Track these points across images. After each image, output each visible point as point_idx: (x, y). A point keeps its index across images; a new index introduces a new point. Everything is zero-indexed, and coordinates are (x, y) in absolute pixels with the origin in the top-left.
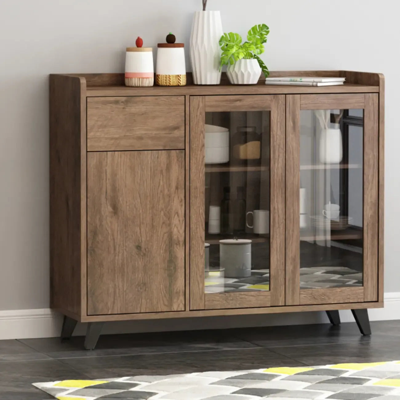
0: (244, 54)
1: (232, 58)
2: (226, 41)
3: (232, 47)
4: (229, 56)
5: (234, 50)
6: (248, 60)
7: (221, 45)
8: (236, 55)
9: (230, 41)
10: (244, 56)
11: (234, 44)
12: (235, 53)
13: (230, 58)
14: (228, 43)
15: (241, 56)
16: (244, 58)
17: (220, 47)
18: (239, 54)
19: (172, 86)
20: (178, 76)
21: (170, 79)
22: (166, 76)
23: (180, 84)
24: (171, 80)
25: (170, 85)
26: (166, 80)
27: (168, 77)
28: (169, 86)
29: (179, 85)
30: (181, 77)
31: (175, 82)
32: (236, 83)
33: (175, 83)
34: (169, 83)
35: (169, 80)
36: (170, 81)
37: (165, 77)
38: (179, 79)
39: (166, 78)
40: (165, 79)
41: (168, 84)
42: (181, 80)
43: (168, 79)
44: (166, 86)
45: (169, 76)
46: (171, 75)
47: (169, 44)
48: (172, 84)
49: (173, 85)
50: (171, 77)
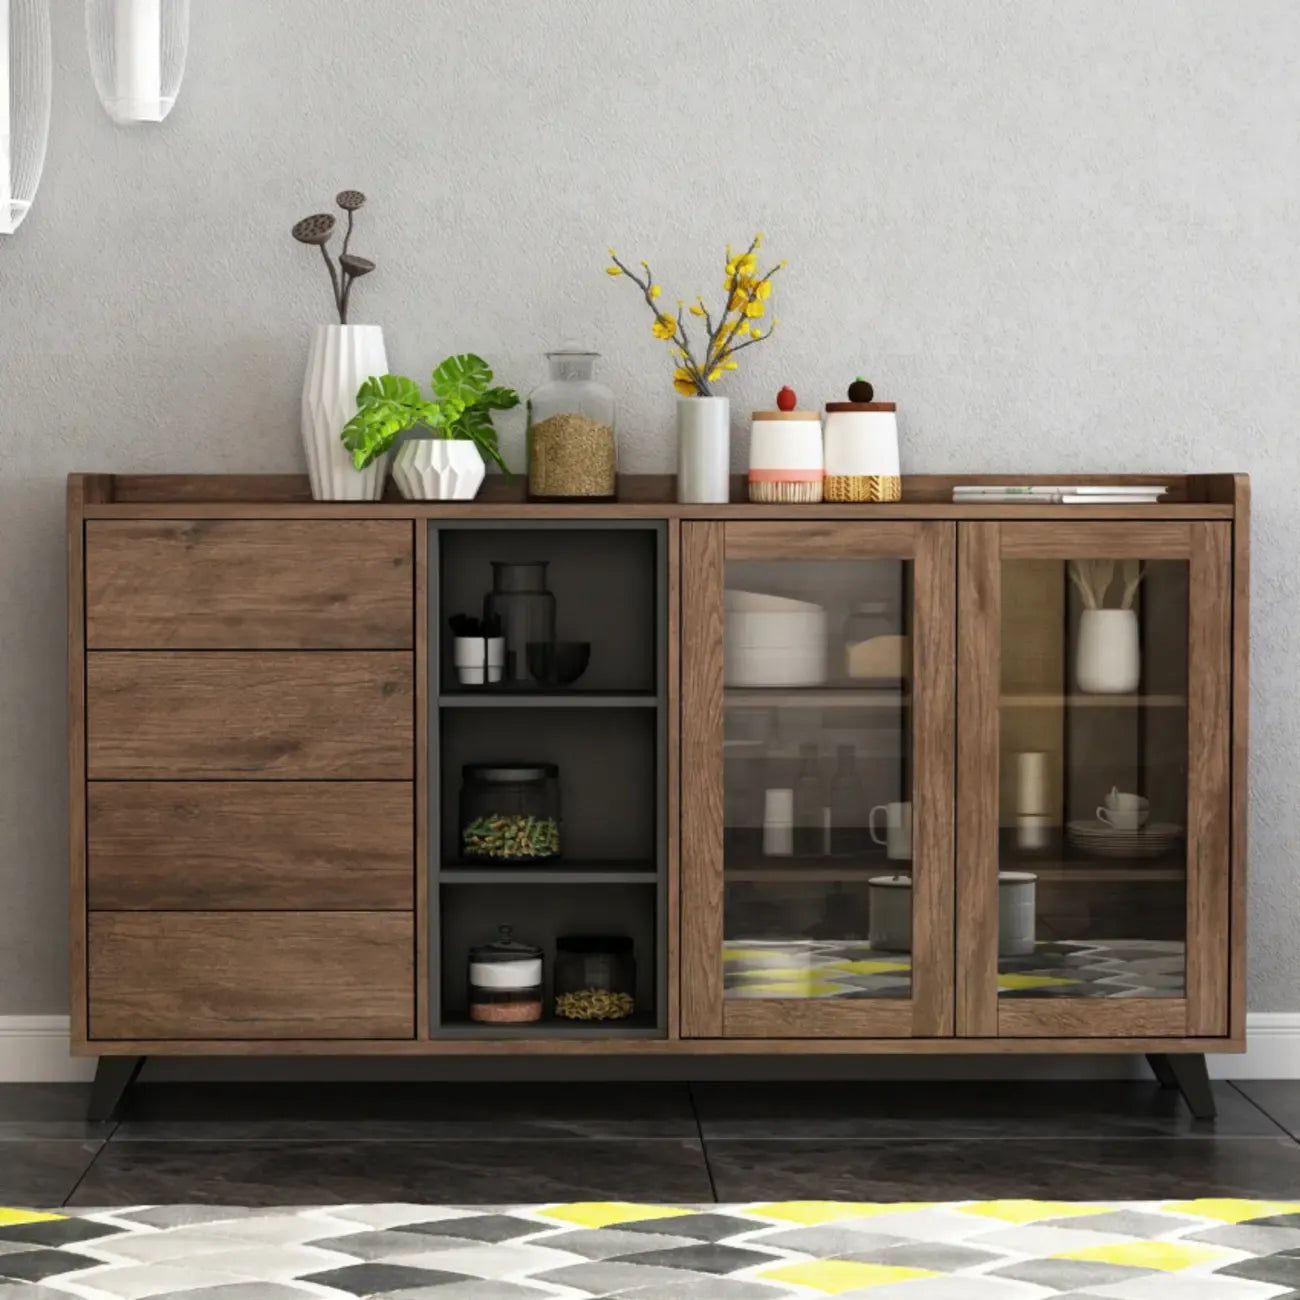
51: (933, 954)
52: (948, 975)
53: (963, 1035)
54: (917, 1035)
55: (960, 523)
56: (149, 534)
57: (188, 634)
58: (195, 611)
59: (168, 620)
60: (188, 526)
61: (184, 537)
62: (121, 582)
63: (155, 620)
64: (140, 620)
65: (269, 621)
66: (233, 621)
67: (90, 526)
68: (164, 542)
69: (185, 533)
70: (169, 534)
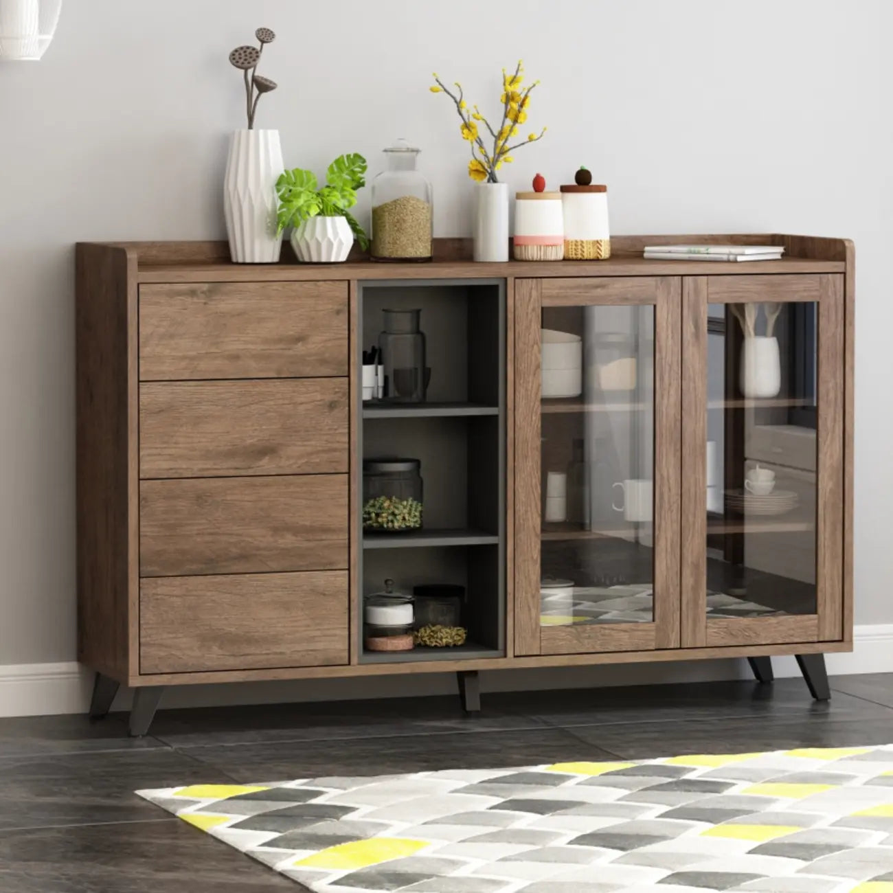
0: (319, 207)
1: (298, 214)
2: (289, 184)
3: (298, 195)
4: (293, 211)
5: (301, 202)
6: (328, 219)
7: (278, 191)
8: (305, 209)
9: (295, 183)
10: (318, 211)
11: (302, 189)
12: (302, 205)
13: (294, 214)
14: (291, 188)
15: (314, 210)
16: (319, 214)
17: (277, 195)
18: (309, 207)
19: (587, 260)
20: (597, 242)
21: (583, 247)
22: (577, 242)
23: (601, 256)
24: (585, 250)
25: (583, 258)
26: (575, 250)
27: (579, 243)
28: (581, 260)
29: (598, 258)
30: (602, 244)
31: (591, 253)
32: (307, 259)
33: (591, 255)
34: (582, 255)
35: (581, 250)
36: (583, 252)
37: (574, 244)
38: (598, 248)
39: (576, 245)
40: (574, 247)
41: (580, 256)
42: (602, 248)
43: (580, 247)
44: (577, 260)
45: (582, 242)
46: (584, 239)
47: (581, 187)
48: (586, 256)
49: (588, 258)
50: (584, 245)
51: (668, 589)
52: (677, 604)
53: (686, 646)
54: (657, 648)
55: (684, 278)
56: (180, 293)
57: (206, 367)
58: (209, 351)
59: (192, 358)
60: (205, 287)
61: (203, 295)
62: (162, 330)
63: (184, 358)
64: (174, 358)
65: (258, 357)
66: (235, 357)
67: (142, 288)
68: (189, 300)
69: (203, 292)
70: (193, 293)
